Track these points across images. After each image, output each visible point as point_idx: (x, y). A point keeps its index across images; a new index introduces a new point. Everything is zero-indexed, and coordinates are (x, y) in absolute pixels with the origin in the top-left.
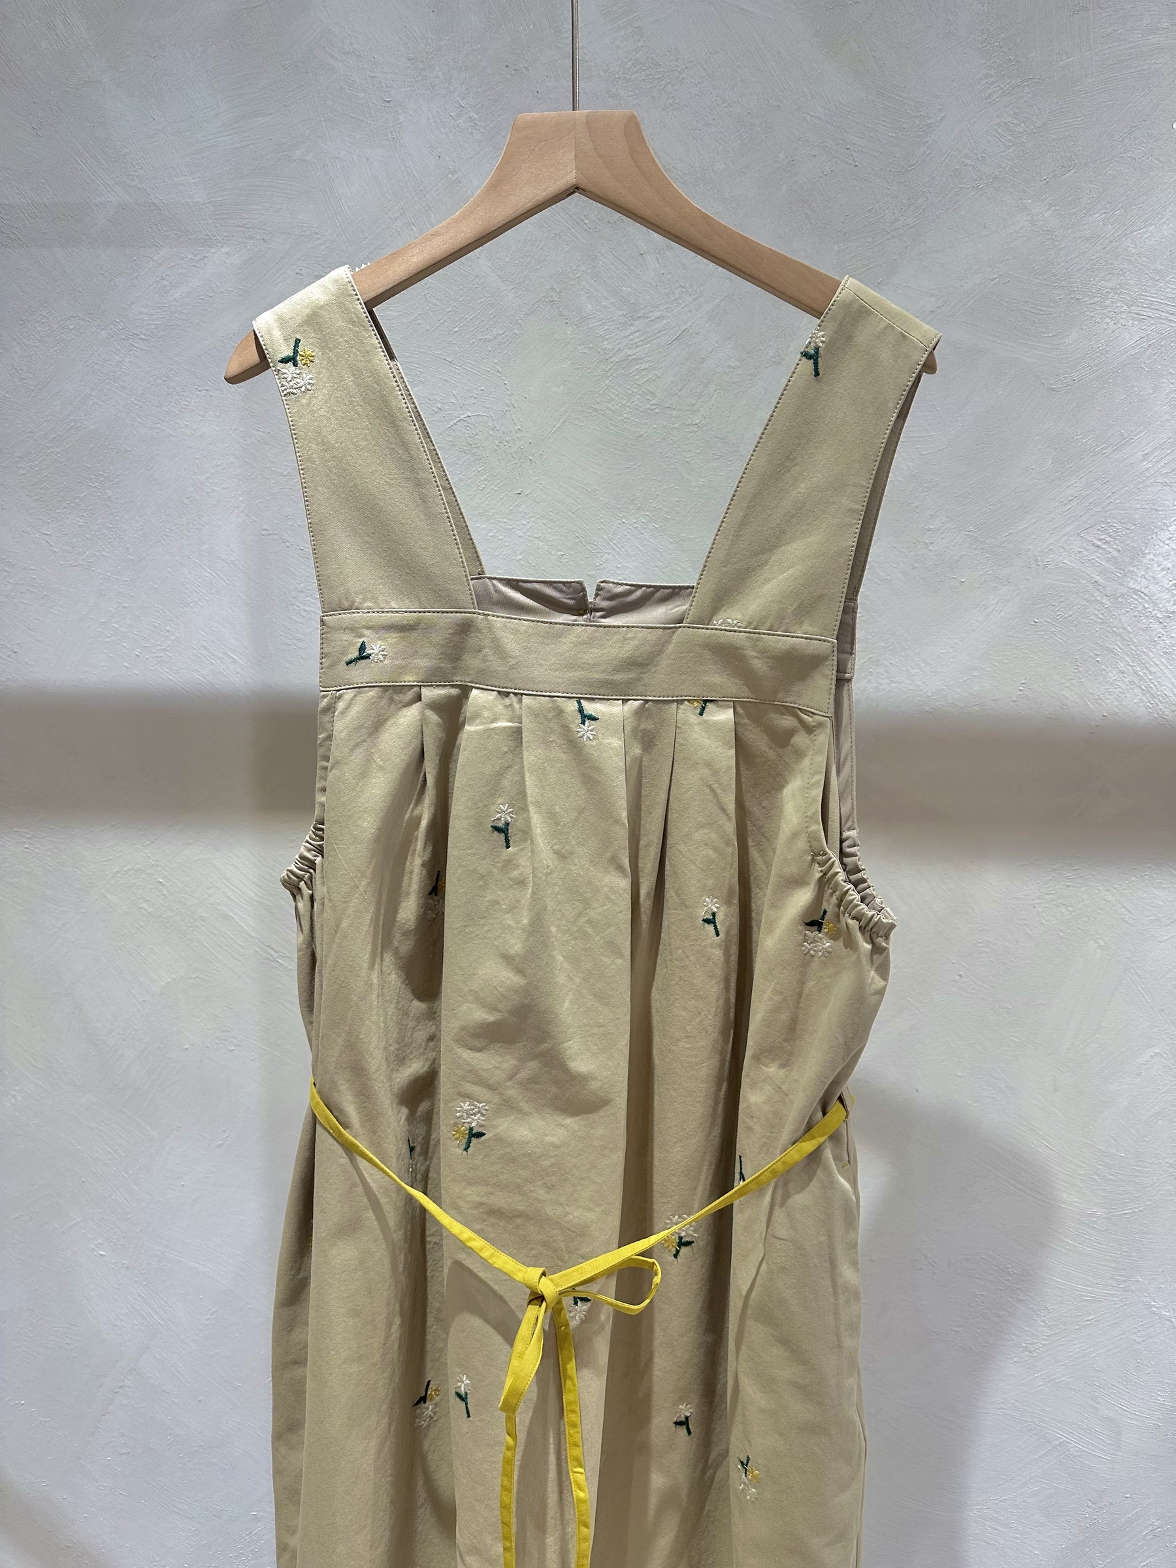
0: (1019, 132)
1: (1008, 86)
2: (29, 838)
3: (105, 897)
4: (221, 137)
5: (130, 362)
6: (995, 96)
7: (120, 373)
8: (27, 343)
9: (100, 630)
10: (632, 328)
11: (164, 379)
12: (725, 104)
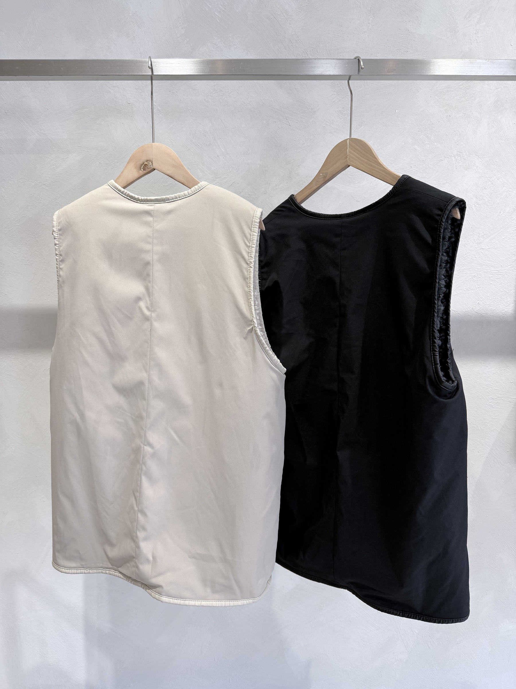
0: (345, 114)
1: (340, 98)
2: (13, 359)
3: (41, 378)
4: (72, 116)
5: (43, 194)
6: (336, 101)
7: (39, 198)
8: (6, 187)
9: (36, 286)
10: (216, 181)
11: (55, 200)
12: (245, 105)
